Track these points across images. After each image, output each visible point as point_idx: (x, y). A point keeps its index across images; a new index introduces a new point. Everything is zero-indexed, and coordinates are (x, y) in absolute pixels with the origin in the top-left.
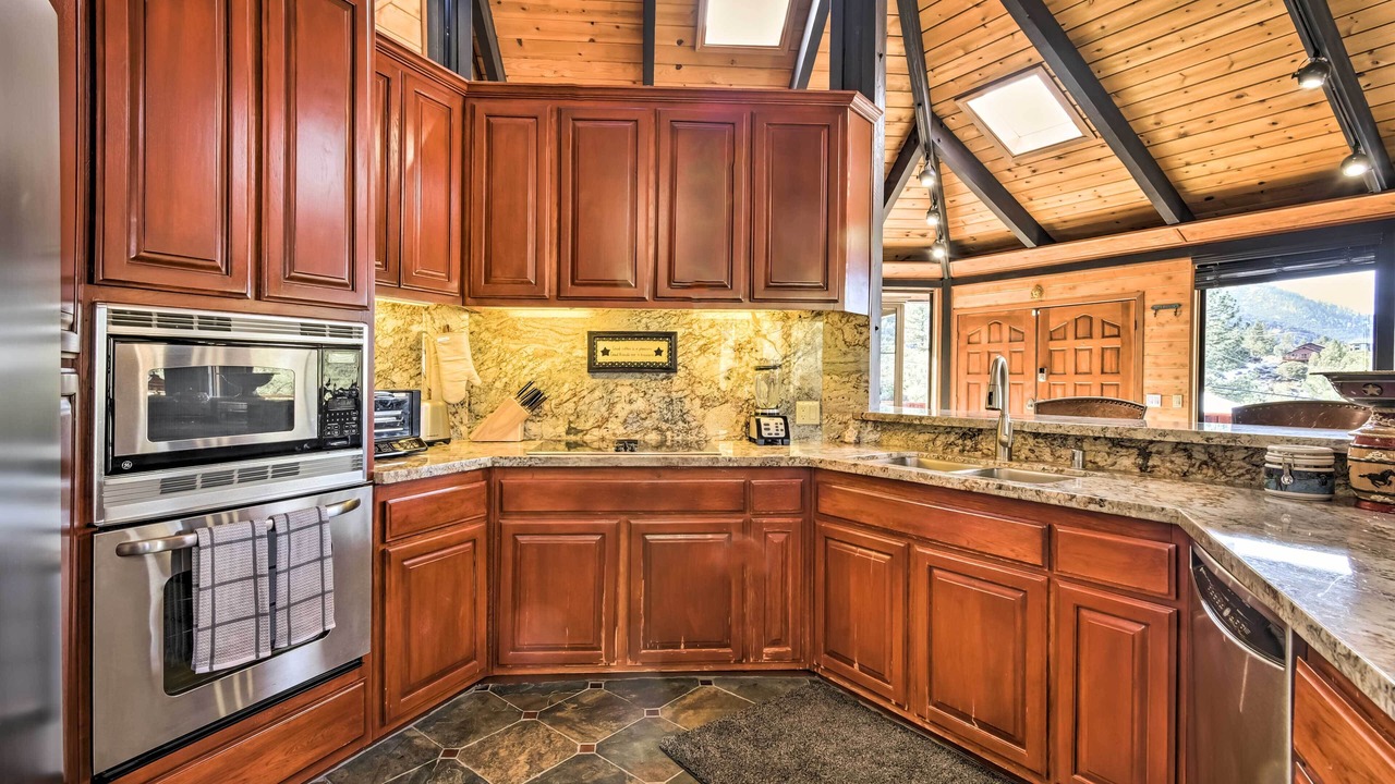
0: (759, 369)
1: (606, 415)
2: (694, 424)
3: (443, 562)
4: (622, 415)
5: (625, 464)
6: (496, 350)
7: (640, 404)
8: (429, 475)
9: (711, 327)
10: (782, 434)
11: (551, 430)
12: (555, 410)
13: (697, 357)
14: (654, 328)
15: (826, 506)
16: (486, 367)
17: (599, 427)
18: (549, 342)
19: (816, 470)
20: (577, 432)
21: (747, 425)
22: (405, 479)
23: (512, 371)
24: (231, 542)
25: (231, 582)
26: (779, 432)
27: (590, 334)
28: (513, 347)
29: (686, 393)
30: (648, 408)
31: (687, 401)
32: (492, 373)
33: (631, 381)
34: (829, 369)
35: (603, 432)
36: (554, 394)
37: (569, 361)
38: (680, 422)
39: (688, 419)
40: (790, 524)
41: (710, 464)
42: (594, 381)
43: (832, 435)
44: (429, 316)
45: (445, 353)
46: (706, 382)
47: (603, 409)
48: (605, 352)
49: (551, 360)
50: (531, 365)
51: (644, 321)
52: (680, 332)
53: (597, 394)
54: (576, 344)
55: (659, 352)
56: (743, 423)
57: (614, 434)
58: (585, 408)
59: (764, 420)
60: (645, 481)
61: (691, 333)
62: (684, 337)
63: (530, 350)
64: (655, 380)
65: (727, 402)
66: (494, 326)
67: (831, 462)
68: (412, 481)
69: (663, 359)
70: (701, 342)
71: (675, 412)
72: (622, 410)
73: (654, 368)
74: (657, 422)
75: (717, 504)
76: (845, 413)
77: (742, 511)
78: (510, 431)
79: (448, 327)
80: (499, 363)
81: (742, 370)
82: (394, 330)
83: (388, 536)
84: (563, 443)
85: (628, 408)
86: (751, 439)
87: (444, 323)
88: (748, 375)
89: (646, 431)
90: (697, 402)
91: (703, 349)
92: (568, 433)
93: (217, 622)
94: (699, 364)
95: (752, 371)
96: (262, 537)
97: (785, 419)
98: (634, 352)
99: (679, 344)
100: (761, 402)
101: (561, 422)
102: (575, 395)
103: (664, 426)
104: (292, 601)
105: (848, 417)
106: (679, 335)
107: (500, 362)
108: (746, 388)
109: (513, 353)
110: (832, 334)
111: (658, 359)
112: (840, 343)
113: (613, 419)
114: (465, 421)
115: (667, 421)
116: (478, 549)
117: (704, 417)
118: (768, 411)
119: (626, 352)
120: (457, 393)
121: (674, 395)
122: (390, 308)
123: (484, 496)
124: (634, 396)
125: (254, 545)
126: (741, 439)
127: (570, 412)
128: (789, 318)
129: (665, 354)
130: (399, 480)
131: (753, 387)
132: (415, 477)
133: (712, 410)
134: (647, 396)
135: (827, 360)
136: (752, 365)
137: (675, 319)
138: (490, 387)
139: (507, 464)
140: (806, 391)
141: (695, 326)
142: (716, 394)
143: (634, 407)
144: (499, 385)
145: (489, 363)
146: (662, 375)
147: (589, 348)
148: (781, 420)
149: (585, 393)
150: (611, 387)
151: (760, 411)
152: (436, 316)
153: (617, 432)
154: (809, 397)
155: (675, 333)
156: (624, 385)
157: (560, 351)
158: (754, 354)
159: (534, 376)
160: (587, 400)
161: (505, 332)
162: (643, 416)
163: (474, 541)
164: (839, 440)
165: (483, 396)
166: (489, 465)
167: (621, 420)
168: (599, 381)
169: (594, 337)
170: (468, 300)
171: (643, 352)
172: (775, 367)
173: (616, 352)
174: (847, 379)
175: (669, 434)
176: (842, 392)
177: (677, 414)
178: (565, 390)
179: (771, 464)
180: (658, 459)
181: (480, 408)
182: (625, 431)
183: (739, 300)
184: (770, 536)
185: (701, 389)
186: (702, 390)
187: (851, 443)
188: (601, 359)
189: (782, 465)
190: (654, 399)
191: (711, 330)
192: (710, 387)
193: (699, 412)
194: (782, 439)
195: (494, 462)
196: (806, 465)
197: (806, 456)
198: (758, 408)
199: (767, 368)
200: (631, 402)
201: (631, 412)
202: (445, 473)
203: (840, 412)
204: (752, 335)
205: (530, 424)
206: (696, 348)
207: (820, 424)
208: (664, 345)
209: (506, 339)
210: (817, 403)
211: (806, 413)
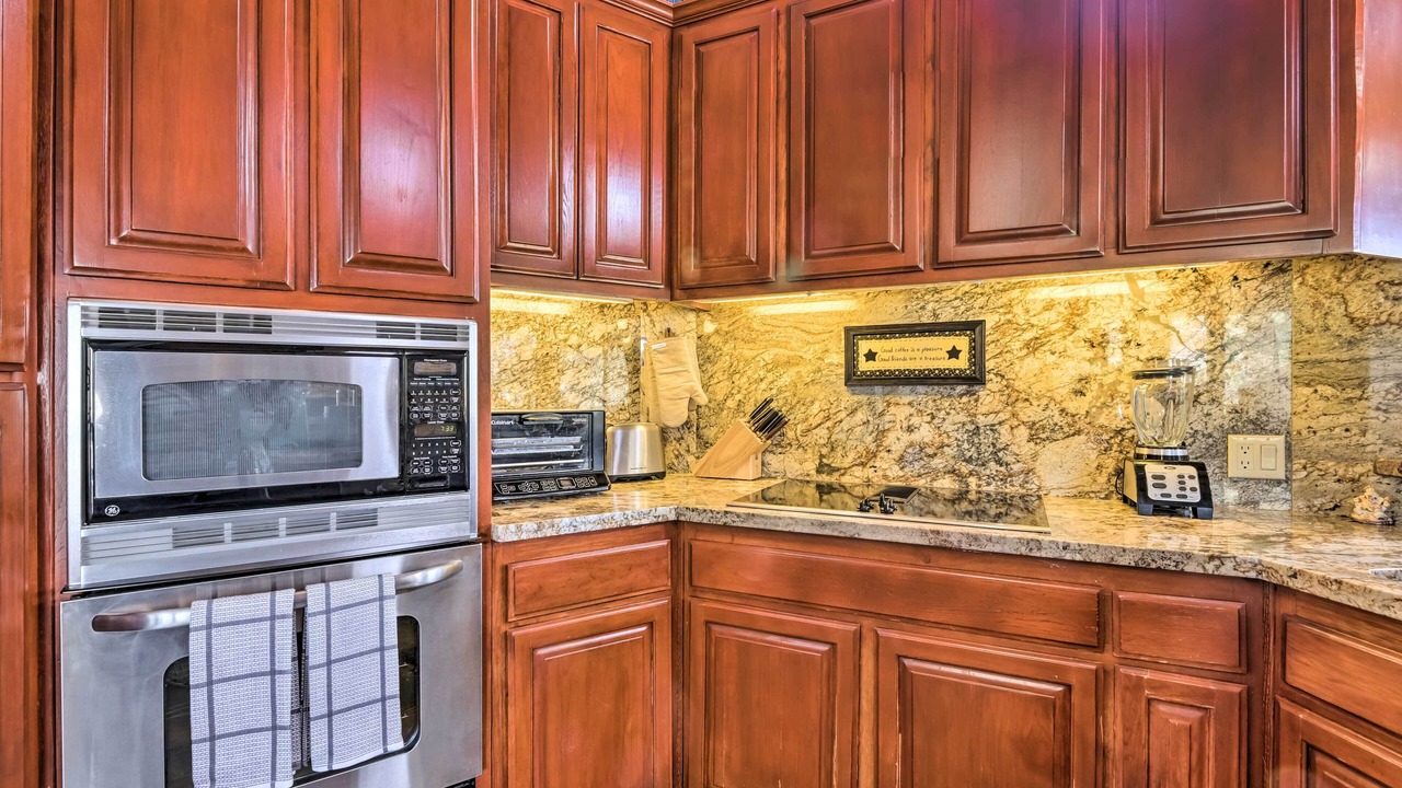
0: (1139, 376)
1: (873, 447)
2: (1016, 468)
3: (598, 652)
4: (898, 448)
5: (865, 536)
6: (728, 358)
7: (925, 433)
8: (572, 531)
9: (1046, 309)
10: (1196, 497)
11: (797, 466)
12: (801, 439)
13: (1021, 359)
14: (946, 316)
15: (1307, 672)
16: (716, 380)
17: (863, 465)
18: (794, 344)
19: (1280, 590)
20: (832, 470)
21: (1120, 473)
22: (532, 536)
23: (746, 386)
24: (238, 623)
25: (237, 678)
26: (1188, 492)
27: (848, 330)
28: (748, 353)
29: (1002, 416)
30: (937, 439)
31: (1004, 430)
32: (721, 390)
33: (910, 398)
34: (1307, 372)
35: (869, 472)
36: (800, 416)
37: (819, 370)
38: (992, 464)
39: (1006, 459)
40: (1208, 695)
41: (1023, 550)
42: (856, 398)
43: (1317, 502)
44: (647, 319)
45: (662, 364)
46: (1038, 398)
47: (869, 439)
48: (871, 356)
49: (796, 369)
50: (770, 377)
51: (930, 307)
52: (991, 321)
53: (860, 416)
54: (830, 346)
55: (954, 353)
56: (1111, 470)
57: (885, 477)
58: (842, 436)
59: (1151, 469)
60: (901, 567)
61: (1009, 321)
62: (997, 328)
63: (768, 357)
64: (949, 396)
65: (1078, 432)
66: (725, 328)
67: (1324, 582)
68: (546, 538)
69: (962, 363)
70: (1028, 335)
71: (983, 448)
72: (897, 441)
73: (946, 378)
74: (952, 462)
75: (1041, 628)
76: (1355, 461)
77: (1098, 647)
78: (741, 465)
79: (669, 330)
80: (731, 375)
81: (1109, 379)
82: (603, 336)
83: (511, 612)
84: (813, 485)
85: (906, 438)
86: (1125, 500)
87: (666, 326)
88: (1123, 388)
89: (935, 474)
90: (1023, 432)
91: (1033, 347)
92: (819, 471)
93: (217, 733)
94: (1026, 370)
95: (1129, 380)
96: (283, 617)
97: (1201, 468)
98: (913, 355)
99: (988, 339)
100: (1146, 434)
101: (809, 455)
102: (828, 418)
103: (965, 468)
104: (335, 707)
105: (1359, 469)
106: (988, 325)
107: (732, 373)
108: (1120, 410)
109: (747, 362)
110: (1316, 305)
111: (954, 364)
112: (1337, 322)
113: (884, 454)
114: (693, 448)
115: (969, 461)
116: (657, 635)
117: (1035, 456)
118: (1162, 452)
119: (901, 355)
120: (676, 415)
121: (981, 420)
122: (597, 311)
123: (667, 562)
124: (915, 421)
125: (273, 628)
126: (1107, 497)
127: (822, 441)
128: (1209, 283)
129: (964, 355)
130: (524, 537)
131: (1131, 409)
132: (550, 533)
133: (1050, 446)
134: (936, 421)
135: (1302, 357)
136: (1128, 370)
137: (981, 301)
138: (721, 406)
139: (696, 518)
140: (1252, 414)
141: (1018, 310)
142: (1057, 418)
143: (916, 437)
144: (731, 403)
145: (719, 376)
146: (960, 389)
147: (846, 351)
148: (1193, 471)
149: (842, 415)
150: (880, 407)
151: (1145, 451)
152: (656, 318)
153: (889, 473)
154: (1258, 426)
155: (982, 323)
156: (902, 406)
157: (809, 356)
158: (1133, 351)
159: (774, 392)
160: (845, 426)
161: (738, 334)
162: (930, 451)
163: (651, 625)
164: (1338, 516)
165: (713, 418)
166: (672, 517)
167: (896, 455)
168: (864, 398)
169: (853, 335)
170: (678, 293)
171: (930, 353)
172: (1177, 373)
173: (886, 356)
174: (1358, 393)
175: (973, 481)
176: (1343, 419)
177: (987, 451)
178: (816, 411)
179: (1161, 564)
180: (924, 533)
181: (709, 433)
182: (901, 474)
183: (1096, 255)
184: (1162, 708)
185: (1029, 411)
186: (1030, 413)
187: (1369, 524)
188: (864, 366)
189: (1188, 569)
190: (947, 426)
191: (1046, 315)
192: (1047, 407)
193: (1026, 449)
194: (1195, 507)
195: (678, 515)
196: (1252, 575)
197: (1254, 556)
198: (1142, 446)
199: (1161, 375)
200: (910, 429)
201: (911, 445)
202: (599, 527)
203: (1339, 459)
204: (1129, 316)
205: (769, 457)
206: (1018, 345)
207: (1287, 480)
208: (962, 343)
209: (740, 344)
210: (1279, 440)
211: (1252, 456)
